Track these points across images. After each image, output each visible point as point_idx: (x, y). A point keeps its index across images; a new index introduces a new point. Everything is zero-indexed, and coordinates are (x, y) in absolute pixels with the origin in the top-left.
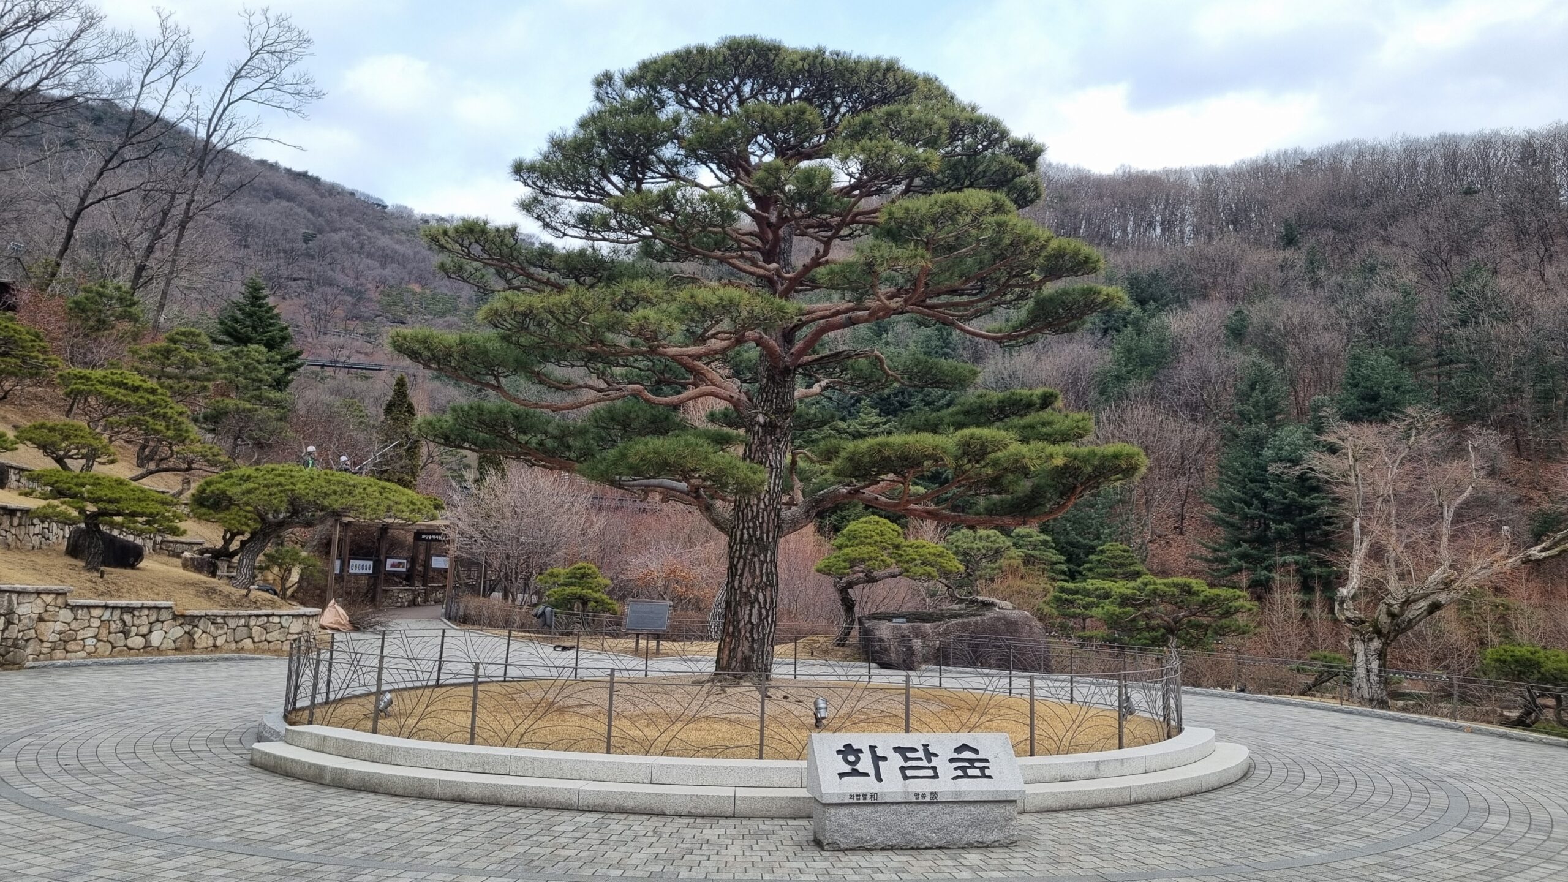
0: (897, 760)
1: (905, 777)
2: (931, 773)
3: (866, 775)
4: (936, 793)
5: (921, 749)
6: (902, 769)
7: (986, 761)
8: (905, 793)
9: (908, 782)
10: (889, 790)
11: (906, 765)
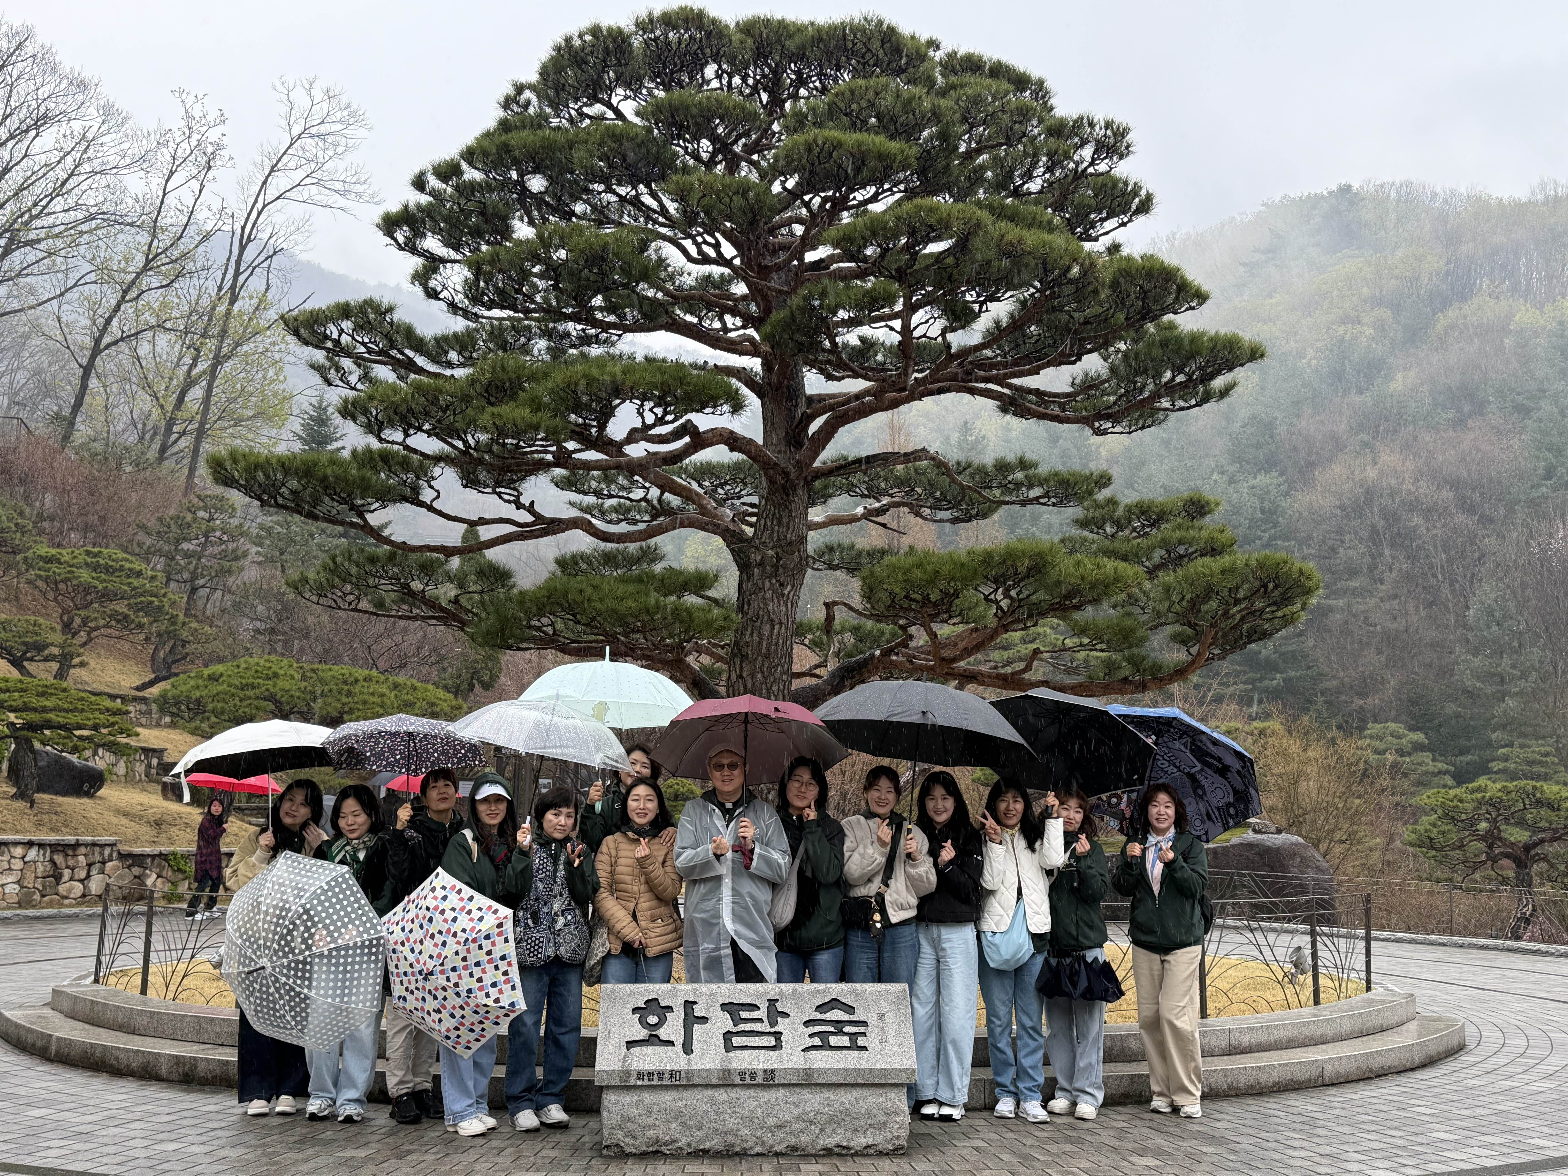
0: (722, 1022)
1: (729, 1047)
2: (771, 1041)
3: (671, 1043)
4: (773, 1071)
5: (764, 1006)
6: (729, 1034)
7: (865, 1024)
8: (724, 1071)
9: (732, 1054)
10: (699, 1066)
11: (734, 1030)
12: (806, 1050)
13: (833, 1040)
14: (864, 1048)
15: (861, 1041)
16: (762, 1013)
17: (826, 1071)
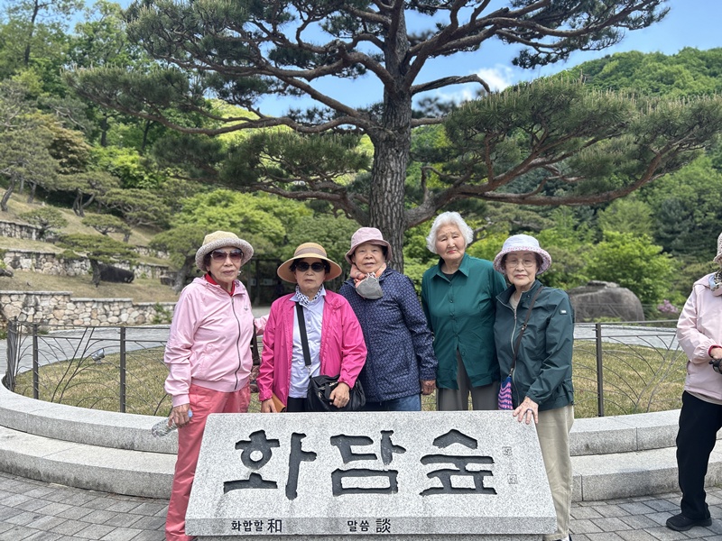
0: (332, 458)
1: (338, 490)
2: (384, 482)
3: (273, 484)
4: (387, 521)
5: (377, 438)
6: (338, 474)
7: (489, 460)
8: (330, 520)
9: (341, 498)
10: (303, 515)
11: (344, 467)
12: (426, 492)
13: (456, 481)
14: (492, 491)
15: (487, 482)
16: (375, 448)
17: (449, 520)
